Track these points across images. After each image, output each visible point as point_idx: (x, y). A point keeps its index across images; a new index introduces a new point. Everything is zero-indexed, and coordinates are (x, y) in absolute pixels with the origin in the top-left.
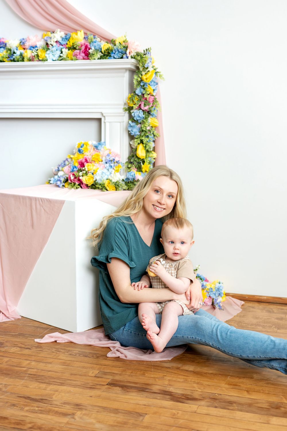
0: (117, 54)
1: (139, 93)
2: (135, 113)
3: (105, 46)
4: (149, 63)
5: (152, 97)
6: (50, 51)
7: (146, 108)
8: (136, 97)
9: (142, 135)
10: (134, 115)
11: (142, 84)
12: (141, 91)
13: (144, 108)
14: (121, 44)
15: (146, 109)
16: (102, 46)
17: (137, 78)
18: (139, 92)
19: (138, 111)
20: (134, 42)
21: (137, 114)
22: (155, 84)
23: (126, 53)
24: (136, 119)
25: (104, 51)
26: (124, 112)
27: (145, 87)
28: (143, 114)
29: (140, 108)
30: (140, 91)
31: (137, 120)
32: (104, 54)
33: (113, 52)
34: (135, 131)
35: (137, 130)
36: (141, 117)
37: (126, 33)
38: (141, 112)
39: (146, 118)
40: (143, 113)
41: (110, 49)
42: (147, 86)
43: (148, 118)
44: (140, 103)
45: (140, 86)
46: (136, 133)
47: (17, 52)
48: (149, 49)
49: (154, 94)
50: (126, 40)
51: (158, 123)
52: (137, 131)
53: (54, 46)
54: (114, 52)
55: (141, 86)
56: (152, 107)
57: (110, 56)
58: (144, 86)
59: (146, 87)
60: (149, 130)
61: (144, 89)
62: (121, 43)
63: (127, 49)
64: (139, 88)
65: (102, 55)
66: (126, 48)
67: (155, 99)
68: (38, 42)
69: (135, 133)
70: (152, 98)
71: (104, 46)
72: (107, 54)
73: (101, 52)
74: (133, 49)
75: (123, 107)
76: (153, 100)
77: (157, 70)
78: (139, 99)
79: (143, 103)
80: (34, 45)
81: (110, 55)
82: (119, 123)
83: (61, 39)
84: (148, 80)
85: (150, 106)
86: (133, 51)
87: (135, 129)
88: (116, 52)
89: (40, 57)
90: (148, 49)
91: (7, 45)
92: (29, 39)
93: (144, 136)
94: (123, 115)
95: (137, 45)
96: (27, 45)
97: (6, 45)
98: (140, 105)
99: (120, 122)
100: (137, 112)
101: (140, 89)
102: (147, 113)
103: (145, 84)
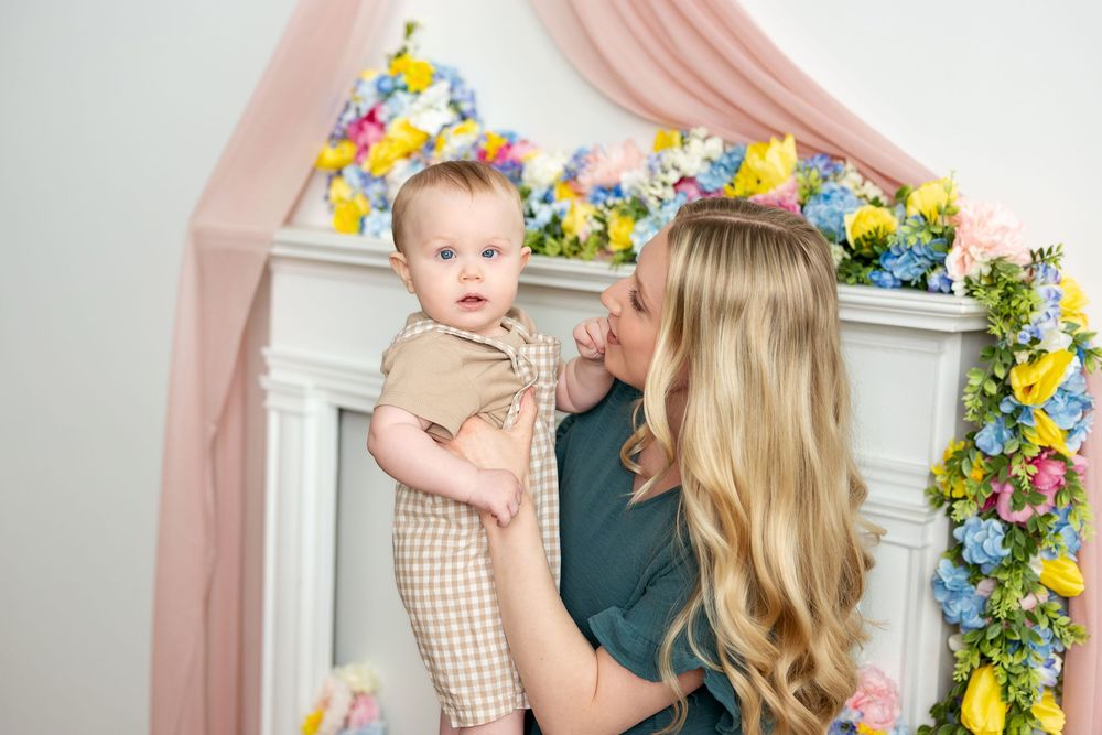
0: (907, 262)
1: (992, 446)
2: (966, 531)
3: (859, 221)
4: (1040, 321)
5: (1055, 470)
6: (649, 219)
7: (1022, 515)
8: (978, 459)
9: (989, 637)
10: (964, 537)
11: (1006, 408)
12: (999, 437)
13: (1009, 515)
14: (925, 219)
15: (1022, 520)
16: (848, 221)
17: (984, 382)
18: (994, 438)
19: (984, 524)
20: (991, 215)
21: (978, 537)
22: (1075, 405)
23: (942, 263)
24: (970, 555)
25: (857, 241)
26: (927, 510)
27: (1018, 421)
28: (1004, 543)
29: (990, 508)
30: (997, 436)
31: (977, 567)
32: (855, 254)
33: (889, 251)
34: (965, 608)
35: (975, 603)
36: (991, 554)
37: (953, 172)
38: (991, 534)
39: (1016, 564)
40: (1000, 539)
41: (880, 236)
42: (1030, 417)
43: (1027, 559)
44: (995, 488)
45: (998, 415)
46: (968, 618)
47: (540, 210)
48: (1054, 250)
49: (1069, 450)
50: (947, 207)
51: (1082, 580)
52: (975, 608)
53: (666, 200)
54: (895, 252)
55: (1004, 414)
56: (1048, 516)
57: (879, 267)
58: (1012, 417)
59: (1025, 422)
60: (1030, 615)
61: (1016, 429)
62: (928, 216)
63: (949, 245)
64: (993, 423)
65: (848, 256)
66: (947, 239)
67: (1070, 473)
68: (630, 169)
69: (964, 617)
70: (1050, 476)
71: (859, 218)
72: (866, 258)
73: (845, 244)
74: (979, 245)
75: (924, 484)
76: (1058, 484)
77: (1092, 344)
78: (989, 470)
79: (1009, 489)
80: (609, 181)
81: (876, 262)
82: (904, 553)
83: (706, 168)
84: (1035, 394)
85: (1042, 510)
86: (978, 258)
87: (965, 600)
88: (902, 254)
89: (616, 242)
90: (1050, 251)
91: (526, 176)
92: (597, 160)
93: (999, 643)
94: (923, 520)
95: (1004, 229)
96: (587, 180)
97: (520, 172)
98: (995, 497)
99: (910, 548)
100: (979, 525)
101: (995, 428)
102: (1020, 538)
103: (1020, 409)
